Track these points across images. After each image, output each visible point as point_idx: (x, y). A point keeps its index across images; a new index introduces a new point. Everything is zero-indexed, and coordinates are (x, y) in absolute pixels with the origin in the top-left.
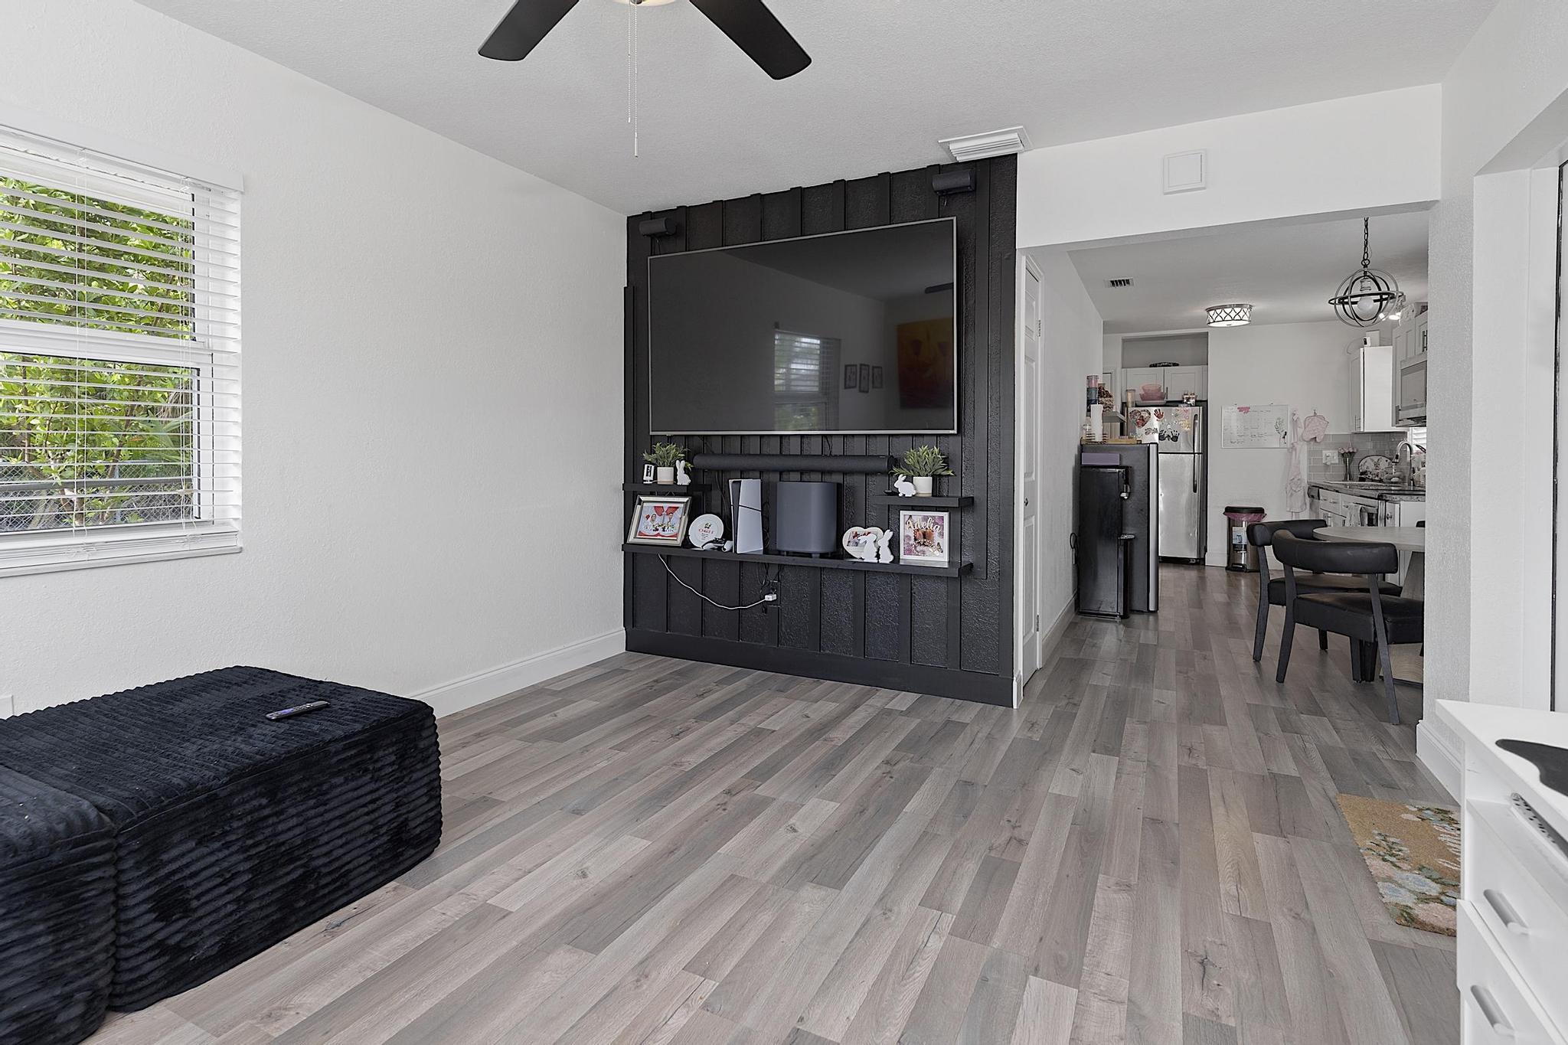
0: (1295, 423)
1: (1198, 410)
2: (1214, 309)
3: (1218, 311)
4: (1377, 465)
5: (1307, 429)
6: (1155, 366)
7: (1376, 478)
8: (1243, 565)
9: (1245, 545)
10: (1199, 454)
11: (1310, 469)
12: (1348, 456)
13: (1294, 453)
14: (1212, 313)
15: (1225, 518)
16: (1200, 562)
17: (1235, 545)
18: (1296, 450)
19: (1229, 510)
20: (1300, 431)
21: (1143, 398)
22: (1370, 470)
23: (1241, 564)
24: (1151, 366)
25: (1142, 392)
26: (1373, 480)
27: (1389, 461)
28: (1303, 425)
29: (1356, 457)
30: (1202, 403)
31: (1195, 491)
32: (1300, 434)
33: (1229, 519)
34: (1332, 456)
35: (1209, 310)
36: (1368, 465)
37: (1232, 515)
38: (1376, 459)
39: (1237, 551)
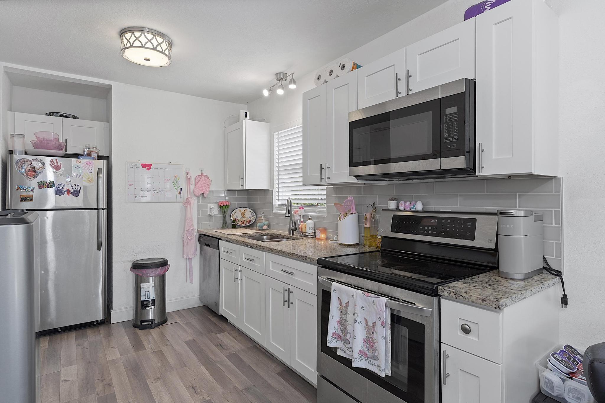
0: (188, 179)
1: (102, 164)
2: (132, 30)
3: (137, 34)
4: (243, 215)
5: (197, 186)
6: (51, 114)
7: (243, 225)
8: (152, 321)
9: (153, 301)
10: (103, 209)
11: (199, 219)
12: (224, 208)
13: (189, 206)
14: (128, 35)
15: (131, 275)
16: (106, 321)
17: (143, 301)
18: (190, 204)
19: (137, 267)
20: (192, 187)
21: (36, 146)
22: (239, 218)
23: (149, 321)
24: (46, 114)
25: (35, 139)
26: (241, 227)
27: (252, 211)
28: (194, 183)
29: (230, 209)
30: (107, 158)
31: (99, 248)
32: (192, 190)
33: (136, 276)
34: (213, 208)
35: (123, 32)
36: (237, 214)
37: (140, 272)
38: (242, 210)
39: (145, 307)
